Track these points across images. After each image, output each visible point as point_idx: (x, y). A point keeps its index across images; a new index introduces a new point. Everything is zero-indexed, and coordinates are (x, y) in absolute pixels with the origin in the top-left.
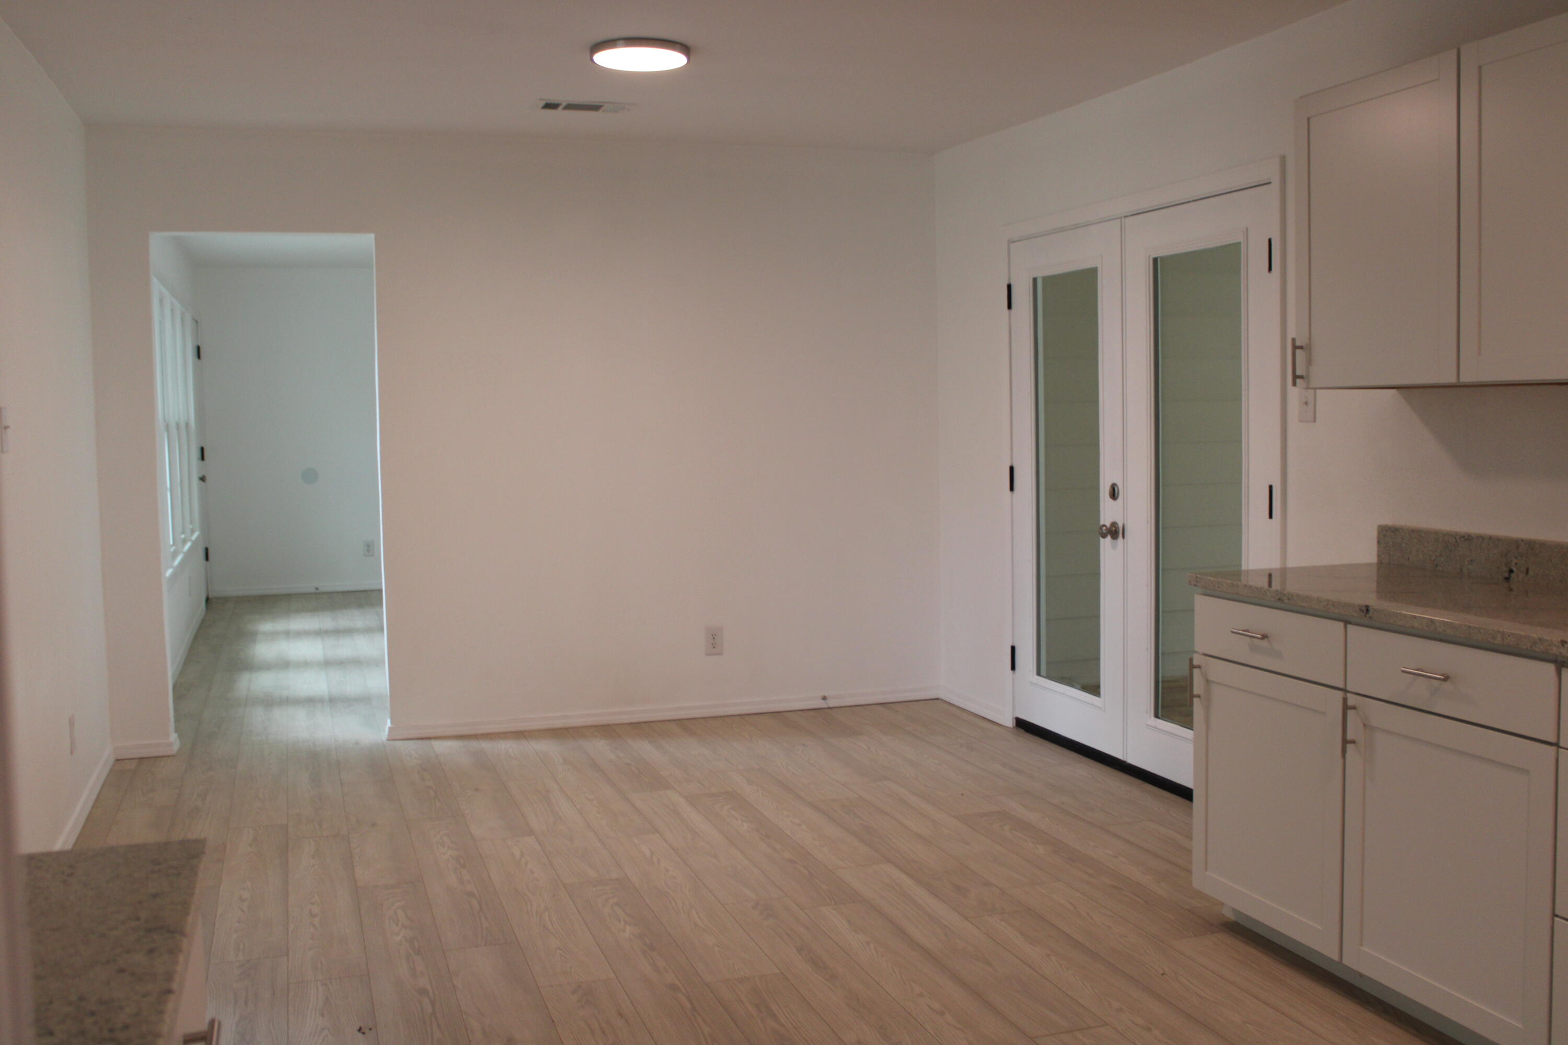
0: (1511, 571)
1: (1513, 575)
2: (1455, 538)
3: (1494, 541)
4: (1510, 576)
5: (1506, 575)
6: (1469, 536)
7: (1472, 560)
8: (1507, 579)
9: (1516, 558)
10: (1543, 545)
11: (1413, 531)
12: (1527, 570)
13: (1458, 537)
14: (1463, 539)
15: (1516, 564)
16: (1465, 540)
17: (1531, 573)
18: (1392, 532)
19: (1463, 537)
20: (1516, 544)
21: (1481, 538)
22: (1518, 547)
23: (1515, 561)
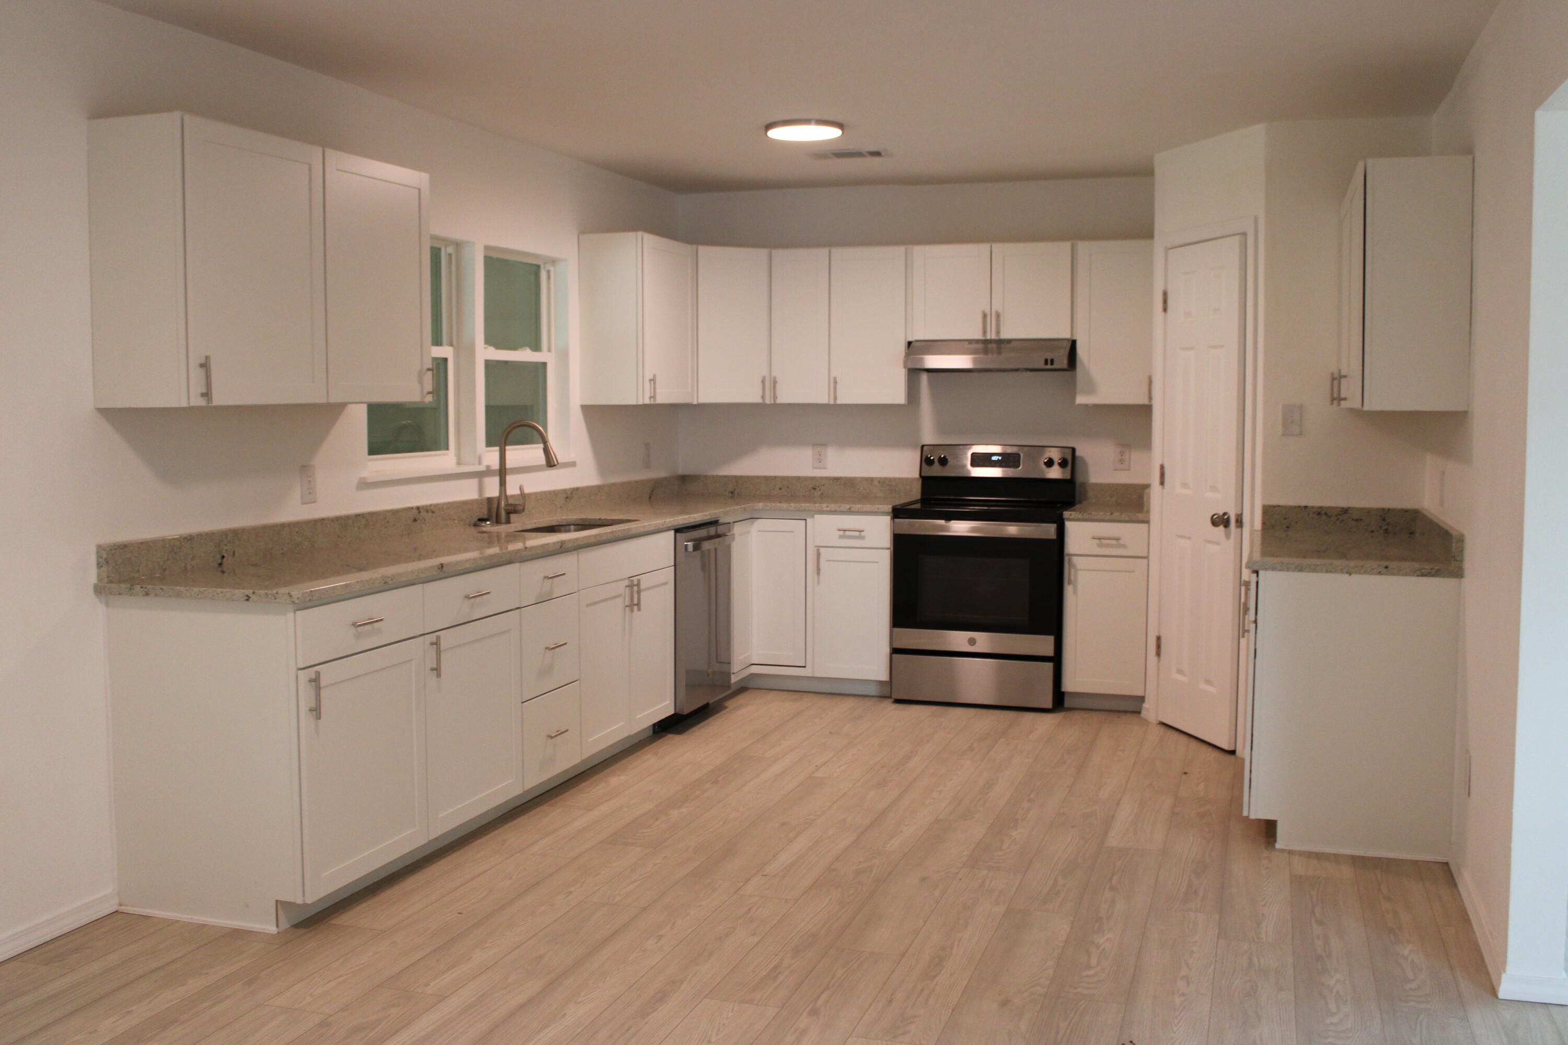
0: (223, 557)
1: (225, 560)
2: (180, 541)
3: (209, 536)
4: (222, 561)
5: (220, 561)
6: (191, 536)
7: (194, 557)
8: (221, 564)
9: (226, 545)
10: (243, 530)
11: (142, 543)
12: (234, 553)
13: (181, 540)
14: (186, 540)
15: (226, 550)
16: (188, 540)
17: (237, 555)
18: (122, 549)
19: (186, 538)
20: (225, 534)
21: (200, 535)
22: (227, 536)
23: (225, 548)
